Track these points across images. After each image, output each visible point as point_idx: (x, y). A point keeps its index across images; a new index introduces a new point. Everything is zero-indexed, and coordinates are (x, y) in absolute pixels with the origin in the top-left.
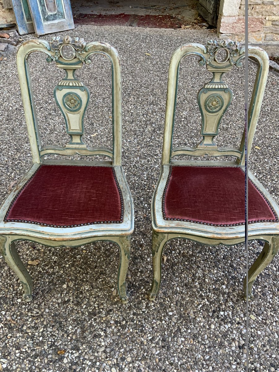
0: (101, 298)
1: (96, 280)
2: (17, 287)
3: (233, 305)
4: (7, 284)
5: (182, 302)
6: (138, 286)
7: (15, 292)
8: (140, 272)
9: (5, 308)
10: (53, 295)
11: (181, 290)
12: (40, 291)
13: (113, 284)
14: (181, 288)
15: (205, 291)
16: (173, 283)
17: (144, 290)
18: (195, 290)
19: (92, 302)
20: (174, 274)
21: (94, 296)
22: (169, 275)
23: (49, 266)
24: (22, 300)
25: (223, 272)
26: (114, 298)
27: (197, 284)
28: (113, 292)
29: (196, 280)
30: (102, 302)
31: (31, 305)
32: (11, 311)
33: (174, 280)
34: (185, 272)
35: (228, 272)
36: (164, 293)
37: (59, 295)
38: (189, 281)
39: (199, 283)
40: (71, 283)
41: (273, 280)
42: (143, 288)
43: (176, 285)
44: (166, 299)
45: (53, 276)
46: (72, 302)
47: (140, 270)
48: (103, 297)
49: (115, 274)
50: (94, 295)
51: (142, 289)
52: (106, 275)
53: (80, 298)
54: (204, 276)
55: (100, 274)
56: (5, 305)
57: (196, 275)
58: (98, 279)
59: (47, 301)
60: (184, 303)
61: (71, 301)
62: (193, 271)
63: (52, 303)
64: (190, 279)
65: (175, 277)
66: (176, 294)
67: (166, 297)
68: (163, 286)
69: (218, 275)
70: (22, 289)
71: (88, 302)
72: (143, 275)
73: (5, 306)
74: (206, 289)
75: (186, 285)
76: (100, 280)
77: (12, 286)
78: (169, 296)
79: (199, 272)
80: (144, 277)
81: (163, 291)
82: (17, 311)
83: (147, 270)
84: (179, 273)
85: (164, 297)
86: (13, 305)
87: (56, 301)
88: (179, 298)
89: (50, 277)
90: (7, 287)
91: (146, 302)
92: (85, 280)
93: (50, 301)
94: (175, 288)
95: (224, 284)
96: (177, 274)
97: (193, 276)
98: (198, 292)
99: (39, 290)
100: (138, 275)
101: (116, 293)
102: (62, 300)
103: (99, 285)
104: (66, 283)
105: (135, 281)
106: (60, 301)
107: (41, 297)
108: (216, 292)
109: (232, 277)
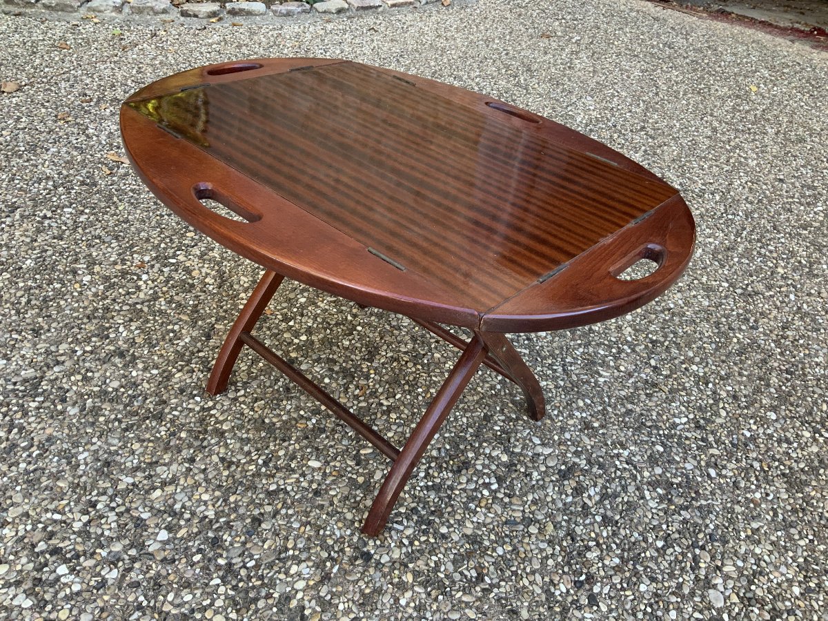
3: (110, 582)
15: (113, 505)
35: (227, 523)
94: (81, 449)
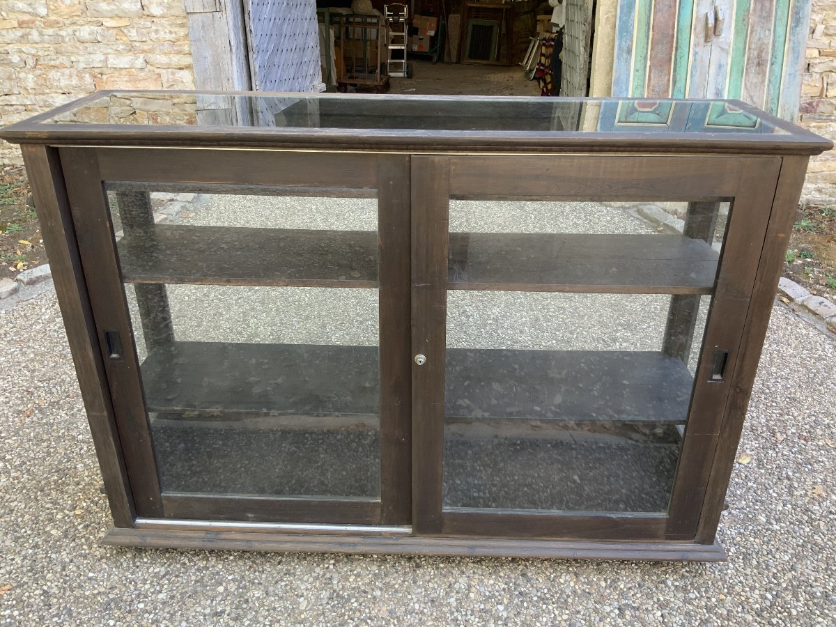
0: (278, 612)
2: (142, 585)
4: (126, 580)
7: (137, 592)
9: (116, 616)
10: (198, 601)
12: (179, 594)
13: (304, 591)
19: (262, 616)
21: (266, 608)
23: (200, 556)
24: (146, 606)
25: (506, 584)
29: (452, 594)
30: (279, 618)
31: (159, 614)
32: (124, 621)
37: (209, 601)
40: (232, 584)
41: (595, 603)
45: (204, 572)
46: (229, 615)
47: (355, 572)
49: (311, 576)
50: (266, 606)
53: (243, 609)
54: (469, 587)
56: (116, 611)
57: (455, 586)
59: (188, 610)
61: (227, 612)
63: (194, 614)
68: (391, 601)
69: (495, 587)
70: (149, 588)
71: (255, 616)
73: (116, 613)
74: (467, 610)
77: (133, 583)
79: (461, 580)
82: (134, 622)
86: (130, 612)
87: (202, 611)
88: (414, 620)
89: (198, 573)
90: (125, 585)
92: (256, 581)
93: (192, 610)
95: (501, 604)
96: (421, 583)
98: (452, 613)
99: (177, 592)
101: (305, 606)
102: (211, 610)
104: (224, 584)
106: (208, 611)
107: (179, 602)
108: (484, 615)
109: (521, 593)
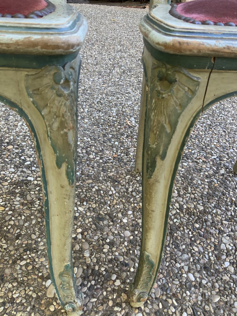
1: (14, 262)
5: (207, 307)
6: (104, 273)
8: (108, 244)
11: (198, 279)
14: (197, 275)
16: (178, 265)
17: (118, 283)
18: (226, 278)
20: (177, 247)
22: (168, 249)
26: (49, 304)
27: (227, 264)
28: (47, 288)
33: (181, 259)
34: (198, 242)
36: (163, 288)
38: (209, 259)
39: (230, 263)
42: (117, 278)
43: (186, 269)
44: (170, 301)
48: (24, 301)
51: (114, 281)
52: (37, 252)
55: (25, 251)
58: (18, 262)
60: (210, 311)
62: (213, 240)
64: (210, 254)
65: (180, 253)
66: (190, 290)
67: (168, 297)
72: (114, 249)
75: (205, 268)
76: (23, 263)
78: (174, 295)
80: (117, 254)
81: (159, 283)
83: (122, 240)
84: (187, 245)
85: (164, 298)
91: (123, 312)
97: (215, 249)
100: (104, 250)
103: (18, 274)
105: (97, 263)
